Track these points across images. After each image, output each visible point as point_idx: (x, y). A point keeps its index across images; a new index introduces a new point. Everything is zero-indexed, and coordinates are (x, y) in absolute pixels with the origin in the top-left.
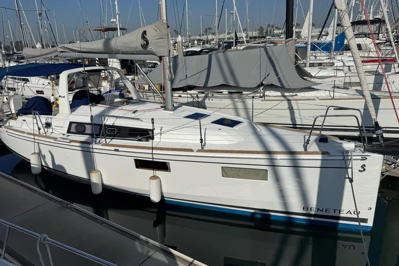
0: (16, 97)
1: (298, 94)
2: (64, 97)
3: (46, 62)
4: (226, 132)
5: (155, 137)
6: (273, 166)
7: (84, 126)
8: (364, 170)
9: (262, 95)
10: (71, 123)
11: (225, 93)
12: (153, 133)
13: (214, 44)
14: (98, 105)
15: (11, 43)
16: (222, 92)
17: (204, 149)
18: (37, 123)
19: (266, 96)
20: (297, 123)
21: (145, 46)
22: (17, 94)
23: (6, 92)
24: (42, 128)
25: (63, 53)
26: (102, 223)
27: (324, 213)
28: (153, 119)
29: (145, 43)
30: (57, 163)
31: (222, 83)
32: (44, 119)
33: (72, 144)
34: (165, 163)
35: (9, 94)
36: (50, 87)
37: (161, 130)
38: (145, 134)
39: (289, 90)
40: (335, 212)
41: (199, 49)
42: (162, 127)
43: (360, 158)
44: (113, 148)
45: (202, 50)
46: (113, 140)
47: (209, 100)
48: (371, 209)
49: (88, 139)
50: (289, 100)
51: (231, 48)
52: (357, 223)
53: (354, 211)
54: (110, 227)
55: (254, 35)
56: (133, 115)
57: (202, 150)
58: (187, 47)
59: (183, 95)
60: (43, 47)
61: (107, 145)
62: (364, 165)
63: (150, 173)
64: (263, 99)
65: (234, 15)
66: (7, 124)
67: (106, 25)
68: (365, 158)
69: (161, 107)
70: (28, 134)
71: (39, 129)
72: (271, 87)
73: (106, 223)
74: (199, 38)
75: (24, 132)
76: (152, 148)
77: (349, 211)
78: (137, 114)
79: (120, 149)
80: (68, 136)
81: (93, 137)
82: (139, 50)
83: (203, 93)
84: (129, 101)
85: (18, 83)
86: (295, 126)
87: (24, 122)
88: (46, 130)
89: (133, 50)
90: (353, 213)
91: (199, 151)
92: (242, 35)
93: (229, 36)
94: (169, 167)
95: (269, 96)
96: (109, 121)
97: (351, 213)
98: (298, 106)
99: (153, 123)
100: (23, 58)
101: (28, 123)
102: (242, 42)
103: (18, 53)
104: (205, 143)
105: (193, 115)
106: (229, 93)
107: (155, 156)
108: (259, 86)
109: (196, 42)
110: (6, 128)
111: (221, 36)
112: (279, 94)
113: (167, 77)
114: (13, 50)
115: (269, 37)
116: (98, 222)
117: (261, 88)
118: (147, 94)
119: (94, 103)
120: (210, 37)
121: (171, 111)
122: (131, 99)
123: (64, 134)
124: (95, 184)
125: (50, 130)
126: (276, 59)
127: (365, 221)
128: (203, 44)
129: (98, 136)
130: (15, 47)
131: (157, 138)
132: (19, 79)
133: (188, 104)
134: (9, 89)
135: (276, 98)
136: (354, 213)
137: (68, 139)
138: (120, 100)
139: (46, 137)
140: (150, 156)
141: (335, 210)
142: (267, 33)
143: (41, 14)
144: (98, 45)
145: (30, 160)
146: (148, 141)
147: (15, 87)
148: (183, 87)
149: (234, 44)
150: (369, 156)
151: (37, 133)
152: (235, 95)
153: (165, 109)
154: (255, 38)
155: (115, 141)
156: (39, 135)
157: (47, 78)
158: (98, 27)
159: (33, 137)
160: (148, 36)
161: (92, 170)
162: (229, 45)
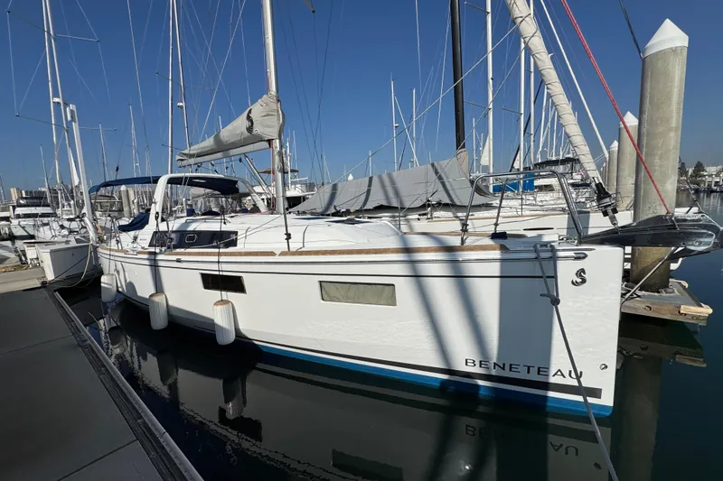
4: (337, 228)
5: (238, 242)
8: (584, 281)
12: (237, 236)
17: (292, 250)
21: (250, 129)
27: (507, 374)
29: (250, 125)
34: (240, 278)
37: (247, 231)
39: (462, 209)
40: (528, 372)
42: (249, 228)
43: (572, 254)
44: (176, 258)
48: (606, 367)
52: (580, 398)
53: (570, 371)
57: (289, 252)
61: (171, 253)
62: (583, 271)
68: (582, 256)
71: (118, 241)
72: (441, 206)
76: (220, 253)
77: (559, 370)
79: (183, 258)
82: (245, 136)
89: (239, 139)
90: (566, 374)
91: (283, 254)
94: (243, 285)
95: (437, 217)
97: (562, 375)
107: (224, 267)
112: (451, 214)
117: (429, 209)
127: (596, 393)
131: (240, 244)
136: (570, 375)
140: (215, 267)
141: (529, 367)
146: (227, 247)
150: (591, 250)
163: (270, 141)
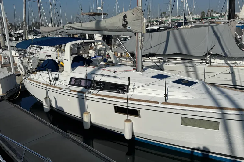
0: (34, 59)
1: (238, 62)
2: (68, 60)
3: (54, 36)
4: (185, 90)
5: (129, 91)
6: (224, 119)
7: (80, 81)
9: (208, 61)
10: (72, 78)
11: (178, 59)
12: (128, 88)
13: (168, 24)
14: (90, 66)
15: (33, 23)
16: (176, 59)
17: (167, 102)
18: (49, 77)
19: (212, 62)
20: (237, 85)
21: (125, 26)
22: (35, 57)
23: (28, 55)
24: (52, 81)
25: (68, 30)
26: (90, 151)
28: (129, 78)
29: (125, 23)
30: (59, 105)
31: (177, 52)
32: (54, 74)
33: (72, 92)
35: (30, 57)
36: (55, 53)
37: (134, 86)
38: (122, 89)
39: (231, 59)
41: (158, 28)
42: (135, 84)
44: (100, 97)
45: (159, 28)
46: (100, 91)
47: (166, 64)
49: (82, 90)
50: (231, 66)
51: (181, 27)
54: (96, 154)
55: (197, 17)
56: (114, 74)
57: (166, 103)
58: (148, 26)
59: (146, 61)
60: (52, 27)
61: (95, 94)
63: (125, 117)
64: (209, 64)
65: (184, 3)
66: (30, 77)
67: (93, 11)
69: (134, 69)
70: (43, 84)
71: (50, 81)
72: (217, 56)
73: (93, 151)
74: (156, 20)
75: (40, 83)
76: (128, 98)
78: (116, 73)
79: (105, 98)
80: (70, 87)
81: (86, 89)
82: (120, 28)
83: (162, 59)
84: (110, 64)
85: (36, 49)
86: (235, 87)
87: (41, 76)
88: (55, 82)
89: (116, 28)
91: (163, 103)
92: (190, 17)
93: (179, 18)
94: (139, 113)
95: (214, 63)
96: (97, 78)
98: (238, 71)
99: (129, 81)
100: (40, 33)
101: (43, 77)
102: (190, 22)
103: (36, 30)
104: (168, 98)
105: (157, 75)
106: (182, 59)
107: (129, 105)
108: (206, 55)
109: (155, 22)
110: (29, 79)
111: (173, 18)
112: (223, 61)
113: (139, 48)
114: (34, 28)
115: (210, 19)
116: (87, 150)
117: (208, 56)
118: (122, 59)
119: (87, 65)
120: (165, 19)
121: (140, 72)
122: (112, 62)
123: (66, 86)
124: (86, 122)
125: (57, 82)
126: (221, 34)
128: (159, 24)
129: (90, 88)
130: (35, 26)
131: (131, 92)
132: (37, 47)
133: (152, 67)
134: (30, 53)
135: (220, 65)
137: (69, 89)
138: (104, 63)
139: (55, 87)
140: (126, 105)
142: (207, 15)
143: (52, 4)
144: (92, 25)
145: (43, 102)
146: (124, 93)
147: (34, 52)
148: (147, 55)
149: (183, 23)
151: (48, 84)
152: (187, 61)
153: (137, 71)
154: (199, 19)
155: (101, 92)
156: (50, 86)
157: (54, 47)
158: (88, 13)
159: (46, 86)
160: (127, 19)
161: (84, 111)
162: (179, 24)
163: (135, 34)
